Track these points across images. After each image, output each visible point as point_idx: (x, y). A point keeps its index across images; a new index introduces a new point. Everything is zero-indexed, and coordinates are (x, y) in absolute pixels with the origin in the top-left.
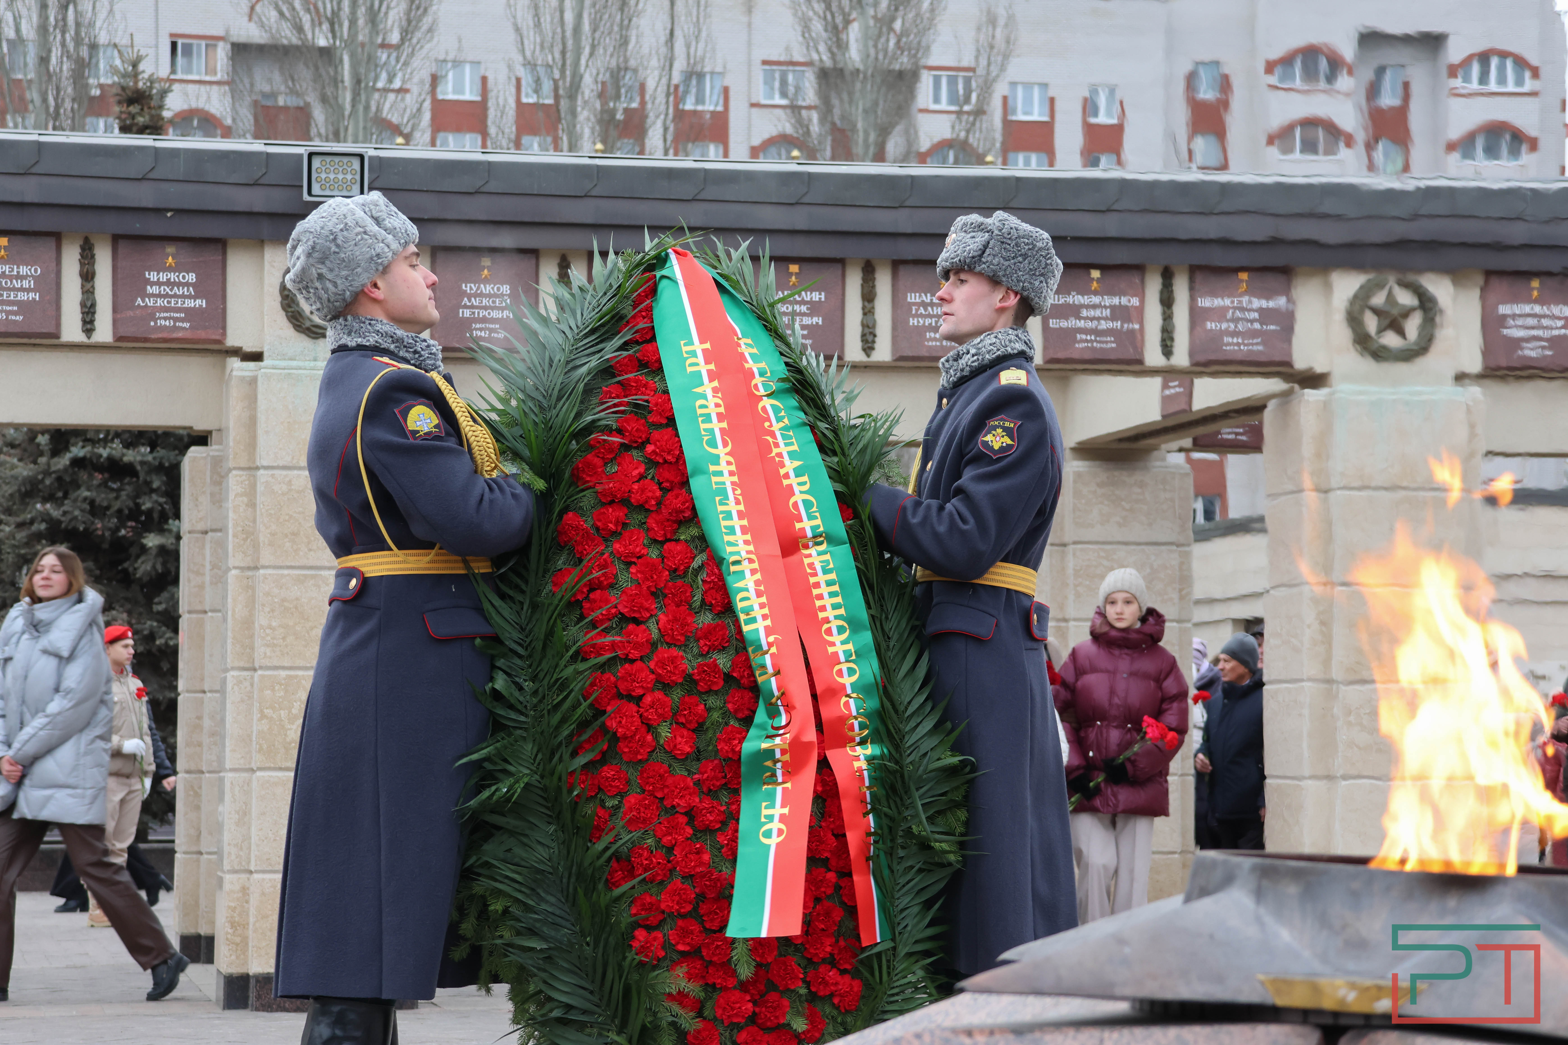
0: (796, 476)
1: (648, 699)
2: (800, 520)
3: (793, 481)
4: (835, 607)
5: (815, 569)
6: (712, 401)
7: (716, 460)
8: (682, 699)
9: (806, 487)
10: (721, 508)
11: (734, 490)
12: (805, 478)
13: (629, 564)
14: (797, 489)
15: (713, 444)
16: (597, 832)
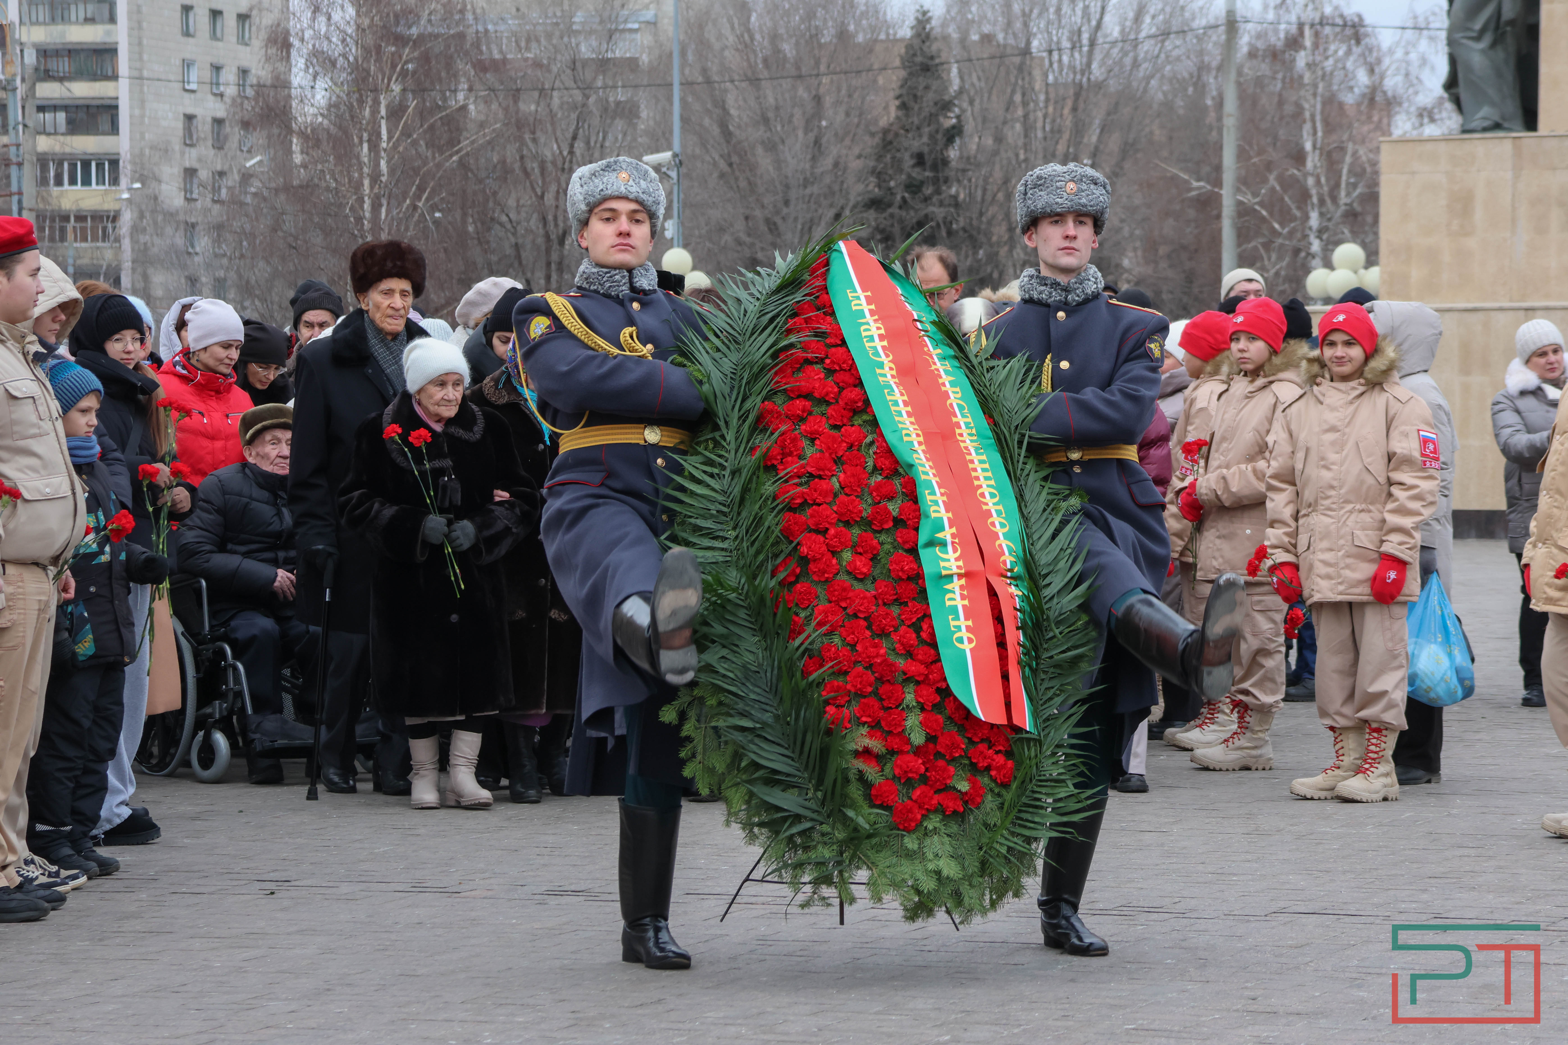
0: (951, 387)
1: (832, 531)
3: (948, 389)
5: (969, 451)
6: (873, 325)
7: (880, 366)
8: (860, 536)
10: (888, 399)
11: (898, 386)
12: (957, 389)
13: (813, 440)
14: (951, 395)
15: (877, 355)
16: (795, 632)
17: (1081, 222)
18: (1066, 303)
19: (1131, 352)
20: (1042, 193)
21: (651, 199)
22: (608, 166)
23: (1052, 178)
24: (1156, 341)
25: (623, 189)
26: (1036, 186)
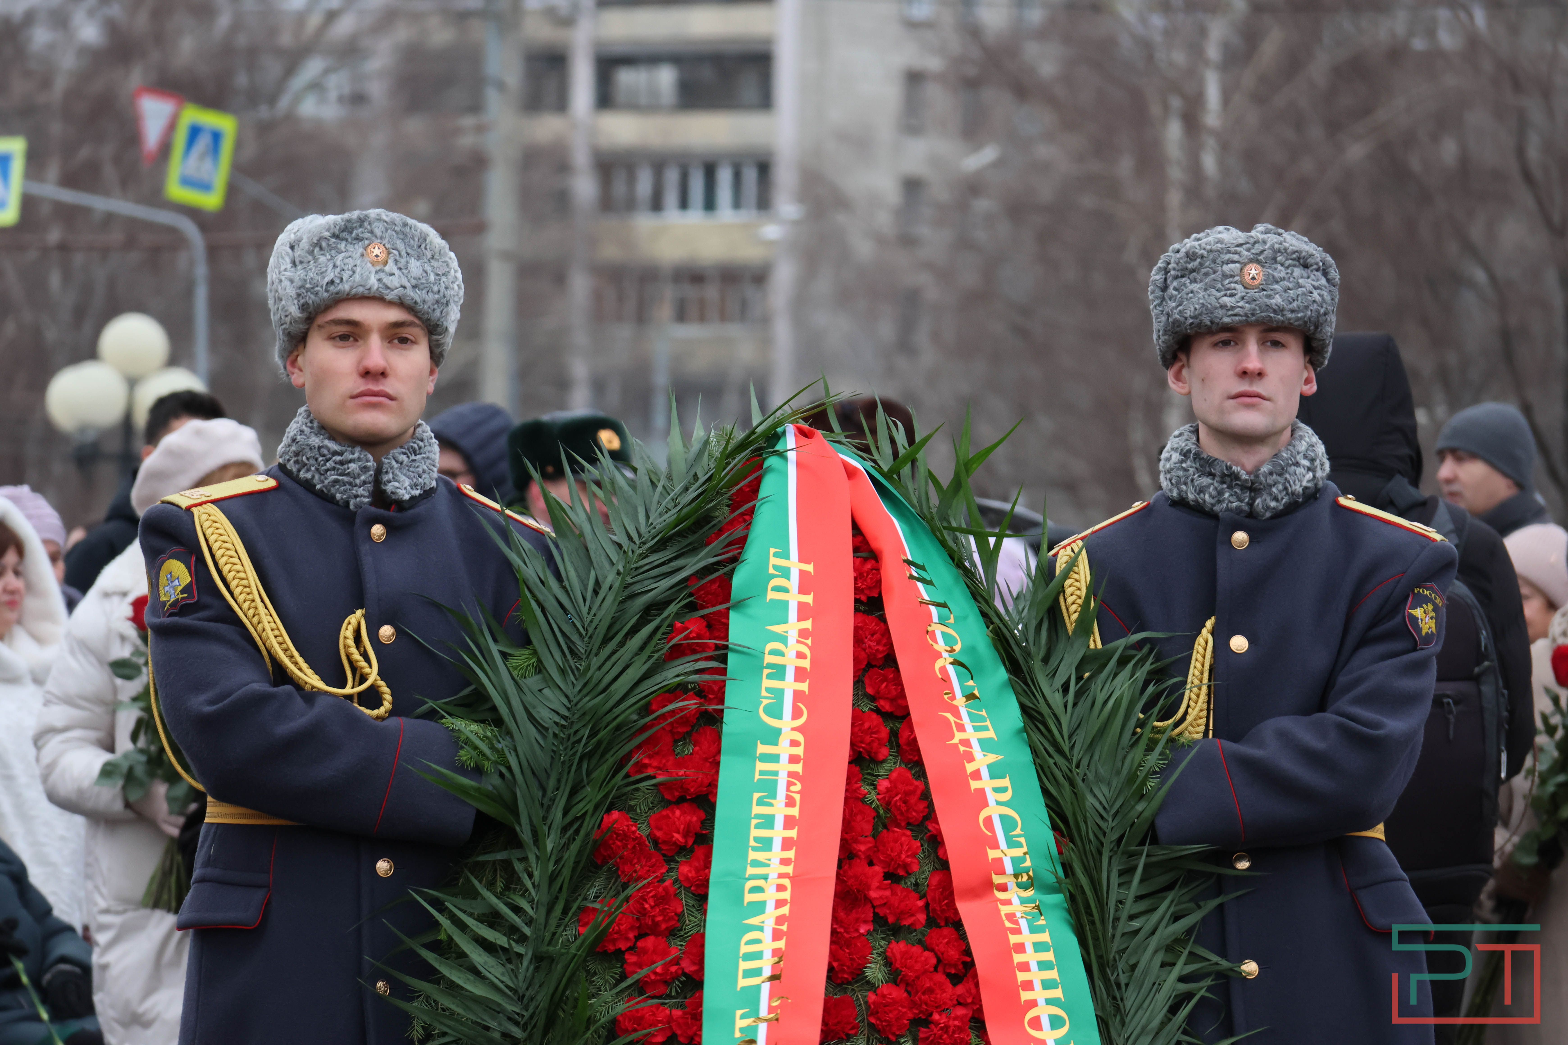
0: (992, 777)
2: (996, 846)
3: (986, 783)
4: (1047, 985)
5: (1016, 923)
6: (793, 646)
7: (773, 737)
9: (1007, 796)
10: (757, 810)
11: (789, 784)
12: (1005, 782)
14: (991, 797)
15: (775, 711)
17: (1276, 344)
18: (1252, 514)
19: (1373, 625)
20: (1195, 287)
21: (430, 298)
22: (348, 228)
23: (1216, 255)
24: (1426, 600)
25: (373, 282)
26: (1184, 273)
